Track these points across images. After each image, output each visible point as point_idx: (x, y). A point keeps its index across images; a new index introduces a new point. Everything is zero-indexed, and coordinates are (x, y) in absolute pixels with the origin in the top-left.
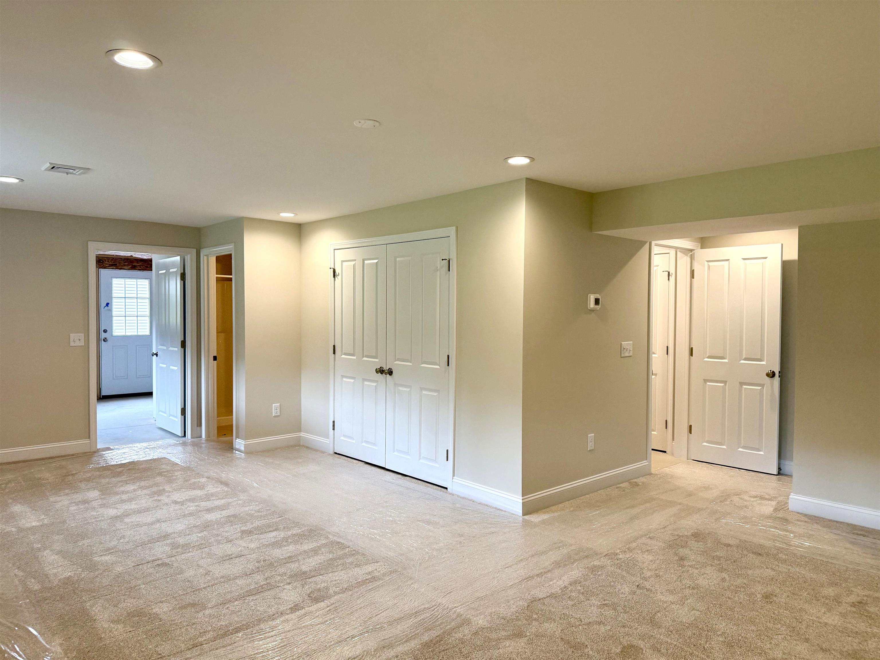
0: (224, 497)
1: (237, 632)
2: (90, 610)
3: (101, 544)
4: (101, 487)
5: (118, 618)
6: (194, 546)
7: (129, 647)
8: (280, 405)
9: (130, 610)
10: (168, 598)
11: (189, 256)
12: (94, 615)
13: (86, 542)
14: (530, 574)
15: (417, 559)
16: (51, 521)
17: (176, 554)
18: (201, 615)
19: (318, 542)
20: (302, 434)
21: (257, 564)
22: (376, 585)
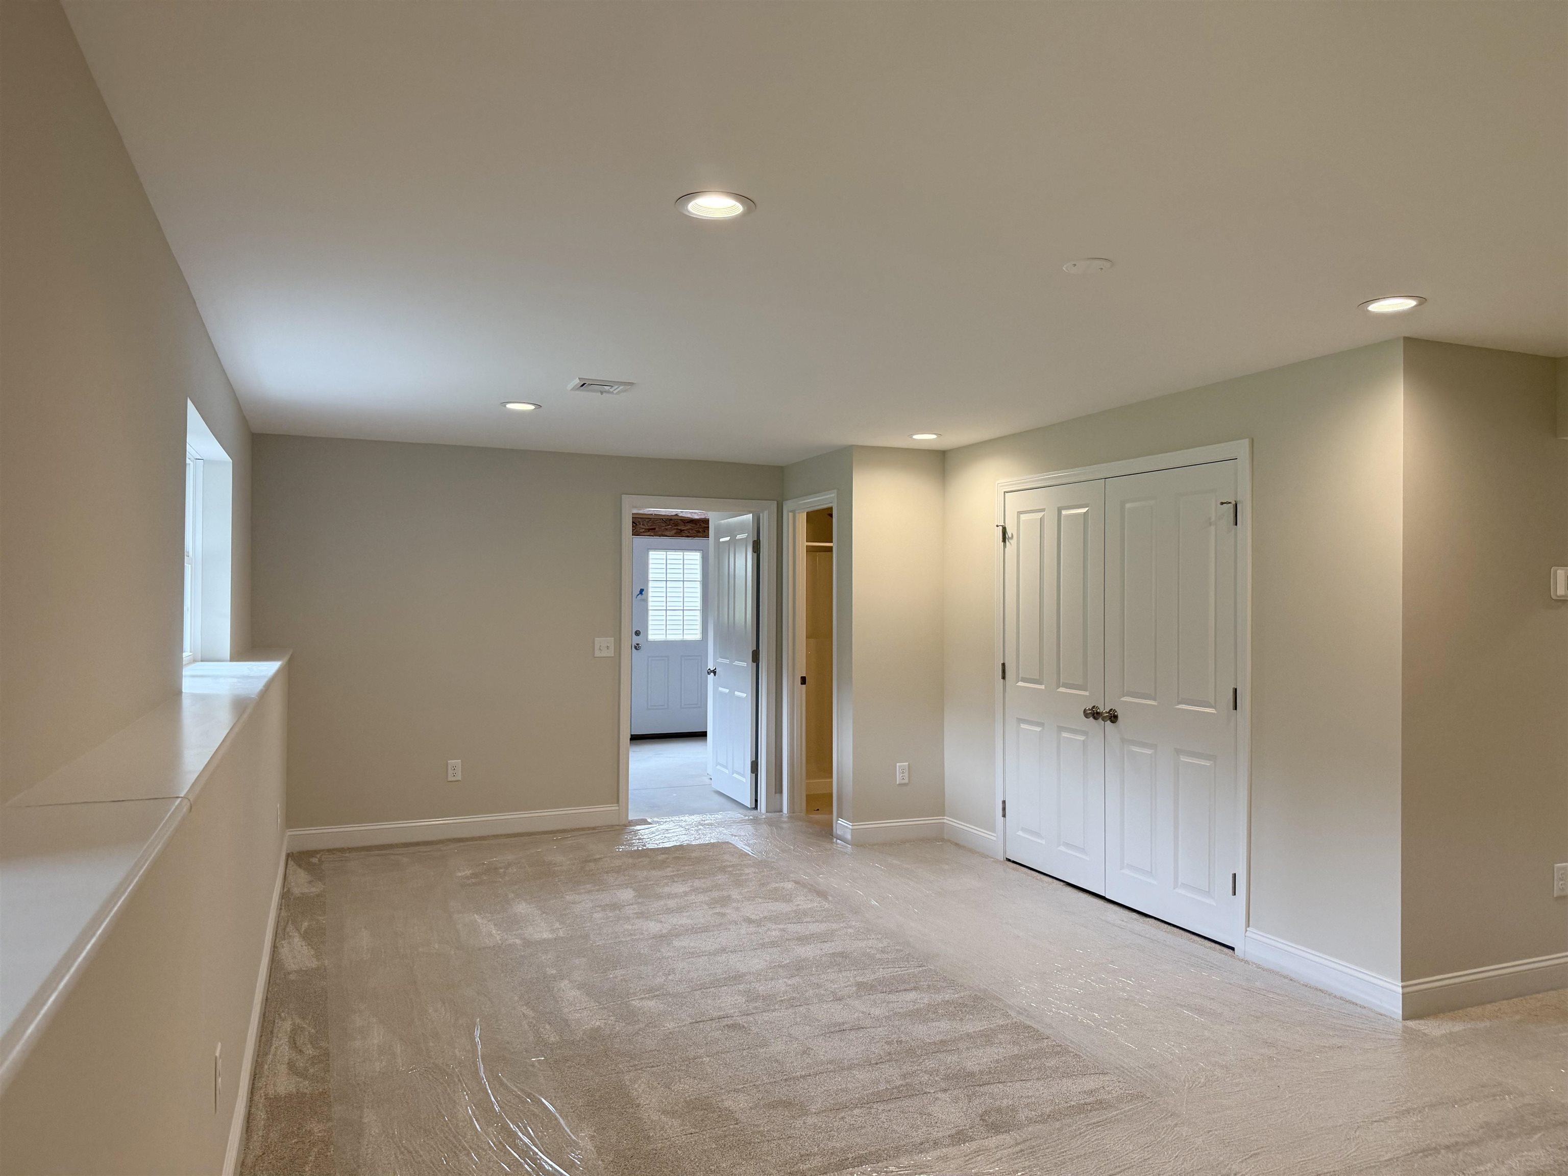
0: (825, 919)
1: (861, 1164)
2: (630, 1088)
3: (640, 979)
4: (637, 884)
5: (672, 1108)
6: (782, 1001)
7: (691, 1160)
8: (909, 764)
9: (689, 1096)
10: (746, 1086)
11: (766, 513)
12: (637, 1097)
13: (619, 972)
14: (1429, 1141)
15: (1182, 1079)
16: (568, 934)
17: (754, 1011)
18: (800, 1124)
19: (991, 1020)
20: (947, 820)
21: (887, 1047)
22: (1105, 1117)
